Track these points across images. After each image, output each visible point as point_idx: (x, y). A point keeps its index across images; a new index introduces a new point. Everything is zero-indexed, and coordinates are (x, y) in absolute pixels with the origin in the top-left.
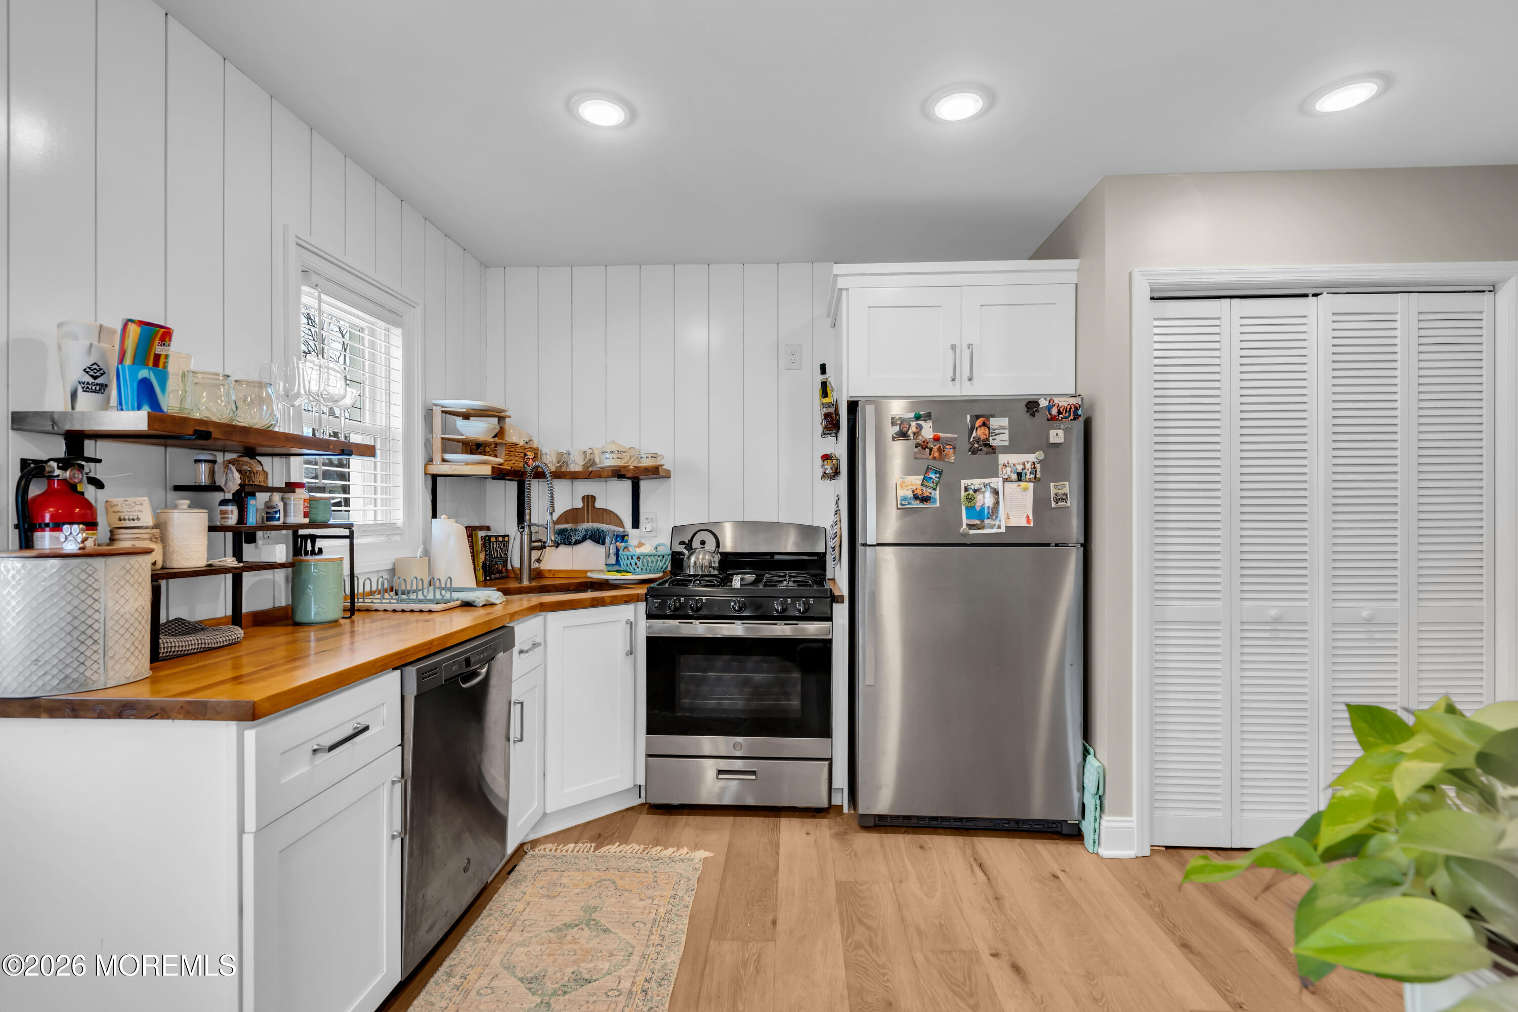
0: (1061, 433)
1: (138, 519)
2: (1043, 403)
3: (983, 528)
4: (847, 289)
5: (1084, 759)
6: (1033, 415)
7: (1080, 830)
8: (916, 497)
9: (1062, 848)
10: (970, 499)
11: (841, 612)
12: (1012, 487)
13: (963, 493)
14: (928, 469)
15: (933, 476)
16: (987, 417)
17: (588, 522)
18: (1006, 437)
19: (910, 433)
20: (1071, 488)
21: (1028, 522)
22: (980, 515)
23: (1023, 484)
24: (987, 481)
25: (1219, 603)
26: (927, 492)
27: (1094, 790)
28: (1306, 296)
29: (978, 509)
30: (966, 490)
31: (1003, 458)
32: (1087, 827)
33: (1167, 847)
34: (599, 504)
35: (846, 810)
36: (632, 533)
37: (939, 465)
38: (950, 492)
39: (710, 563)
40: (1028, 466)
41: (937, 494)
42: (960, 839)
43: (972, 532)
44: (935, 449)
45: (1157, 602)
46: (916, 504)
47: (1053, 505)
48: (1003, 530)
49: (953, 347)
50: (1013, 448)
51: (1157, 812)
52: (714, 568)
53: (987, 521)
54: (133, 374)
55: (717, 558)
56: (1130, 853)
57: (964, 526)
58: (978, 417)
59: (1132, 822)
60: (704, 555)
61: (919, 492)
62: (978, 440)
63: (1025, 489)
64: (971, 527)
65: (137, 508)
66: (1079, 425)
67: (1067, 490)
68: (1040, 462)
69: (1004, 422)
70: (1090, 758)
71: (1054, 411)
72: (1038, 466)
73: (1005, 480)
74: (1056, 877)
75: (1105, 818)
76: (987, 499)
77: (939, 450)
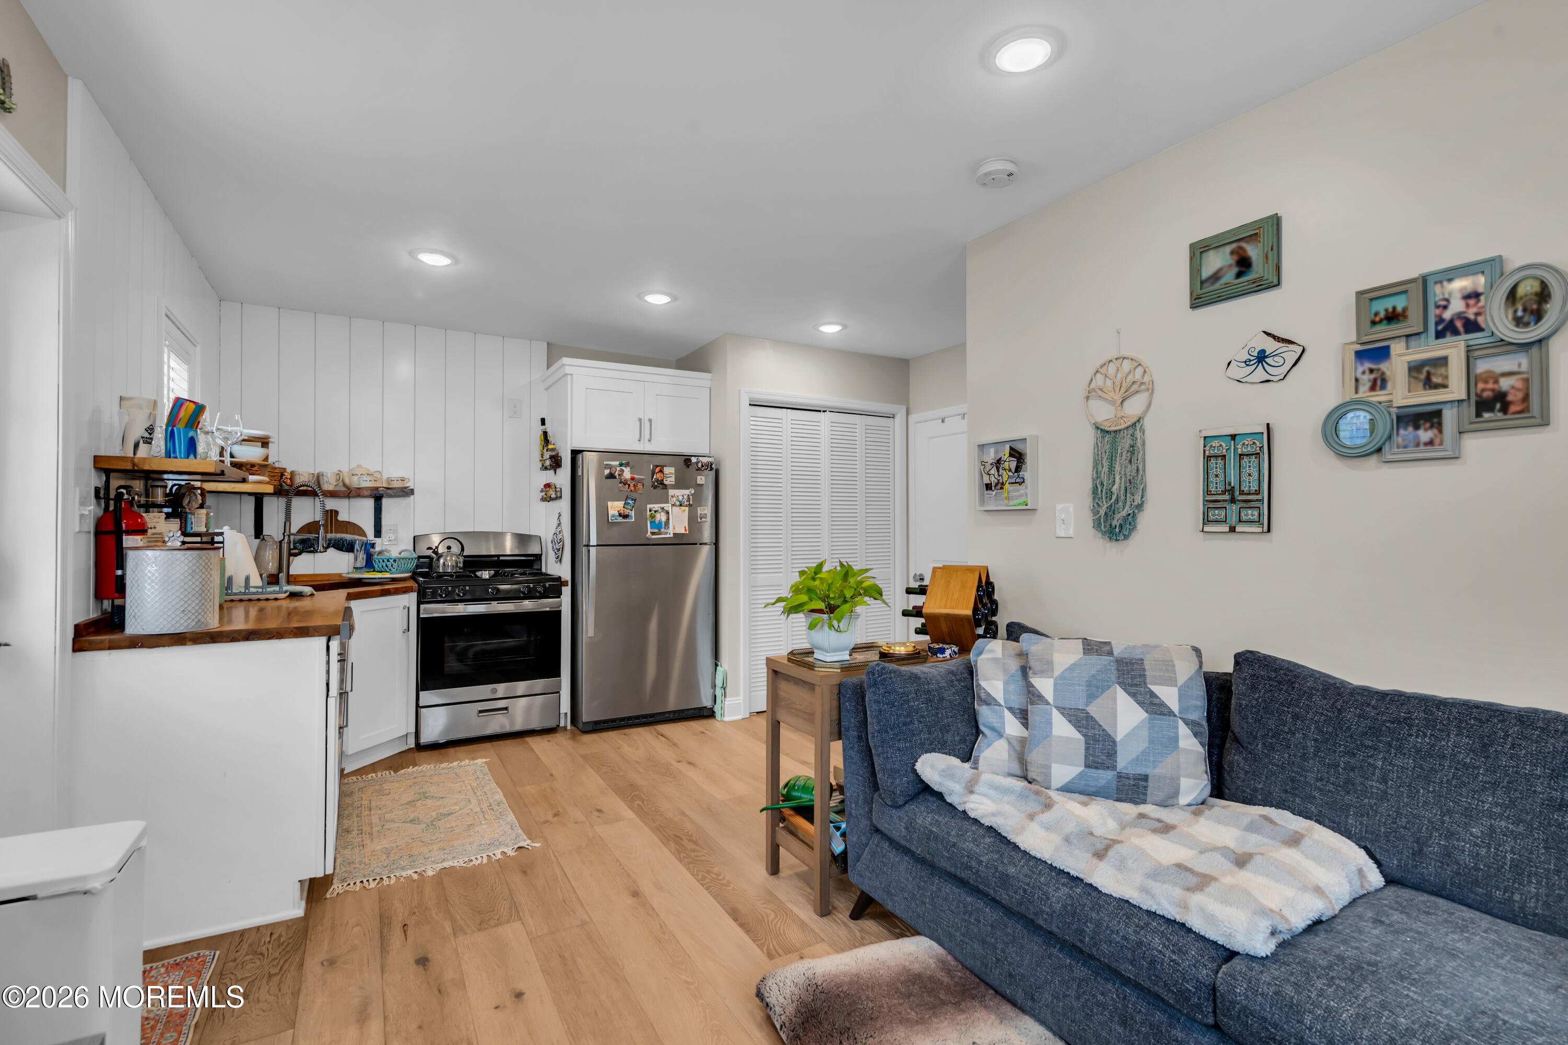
0: (703, 478)
1: (155, 528)
2: (694, 460)
3: (660, 534)
4: (572, 375)
5: (716, 669)
6: (688, 466)
7: (714, 712)
8: (620, 515)
9: (705, 722)
10: (653, 517)
11: (566, 591)
12: (676, 509)
13: (648, 513)
14: (627, 498)
15: (630, 502)
16: (662, 467)
17: (331, 533)
18: (673, 479)
19: (616, 474)
20: (706, 510)
21: (686, 530)
22: (659, 526)
23: (683, 508)
24: (662, 505)
25: (781, 575)
26: (627, 512)
27: (721, 685)
28: (820, 411)
29: (657, 522)
30: (650, 511)
31: (671, 492)
32: (717, 709)
33: (757, 713)
34: (341, 517)
35: (569, 727)
36: (378, 541)
37: (634, 495)
38: (641, 513)
39: (457, 563)
40: (685, 497)
41: (633, 513)
42: (647, 728)
43: (654, 537)
44: (632, 485)
45: (753, 575)
46: (620, 520)
47: (699, 520)
48: (672, 535)
49: (640, 420)
50: (678, 486)
51: (753, 694)
52: (460, 568)
53: (663, 530)
54: (186, 434)
55: (461, 559)
56: (739, 717)
57: (649, 533)
58: (657, 466)
59: (740, 699)
60: (451, 557)
61: (622, 512)
62: (657, 480)
63: (684, 511)
64: (653, 533)
65: (156, 520)
66: (713, 473)
67: (705, 512)
68: (692, 495)
69: (672, 470)
70: (718, 668)
71: (700, 465)
72: (691, 497)
73: (673, 505)
74: (703, 732)
75: (727, 699)
76: (662, 517)
77: (634, 485)
